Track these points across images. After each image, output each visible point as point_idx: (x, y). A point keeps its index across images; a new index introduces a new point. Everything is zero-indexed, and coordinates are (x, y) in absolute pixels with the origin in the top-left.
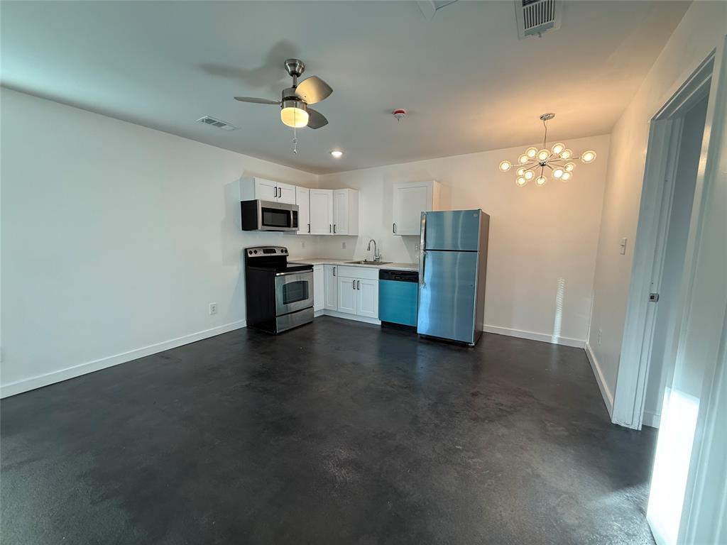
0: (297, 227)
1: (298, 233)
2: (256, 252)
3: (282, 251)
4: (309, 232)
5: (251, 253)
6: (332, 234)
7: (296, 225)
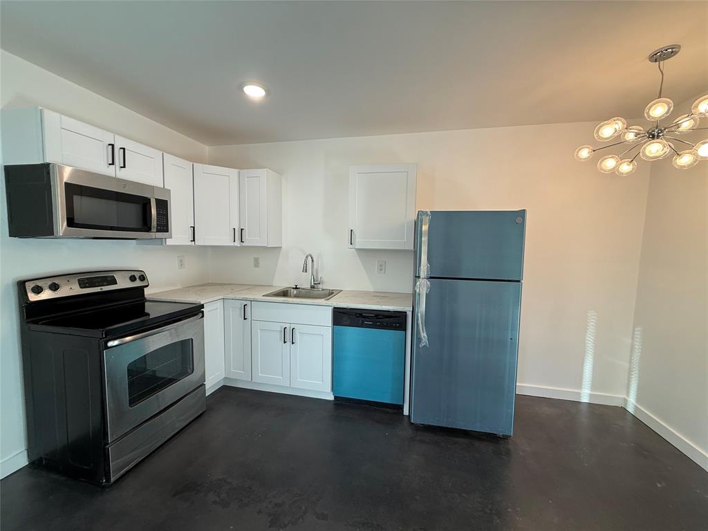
0: (167, 231)
1: (169, 242)
2: (54, 287)
3: (133, 279)
4: (194, 240)
5: (38, 290)
6: (237, 243)
7: (164, 227)
